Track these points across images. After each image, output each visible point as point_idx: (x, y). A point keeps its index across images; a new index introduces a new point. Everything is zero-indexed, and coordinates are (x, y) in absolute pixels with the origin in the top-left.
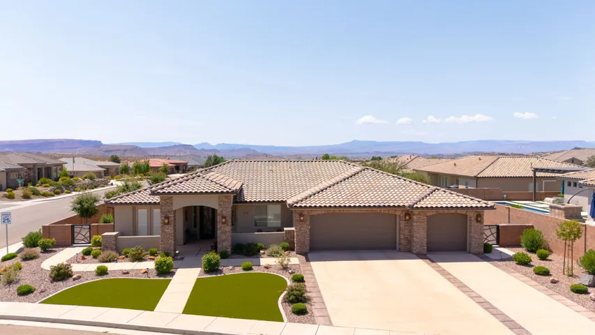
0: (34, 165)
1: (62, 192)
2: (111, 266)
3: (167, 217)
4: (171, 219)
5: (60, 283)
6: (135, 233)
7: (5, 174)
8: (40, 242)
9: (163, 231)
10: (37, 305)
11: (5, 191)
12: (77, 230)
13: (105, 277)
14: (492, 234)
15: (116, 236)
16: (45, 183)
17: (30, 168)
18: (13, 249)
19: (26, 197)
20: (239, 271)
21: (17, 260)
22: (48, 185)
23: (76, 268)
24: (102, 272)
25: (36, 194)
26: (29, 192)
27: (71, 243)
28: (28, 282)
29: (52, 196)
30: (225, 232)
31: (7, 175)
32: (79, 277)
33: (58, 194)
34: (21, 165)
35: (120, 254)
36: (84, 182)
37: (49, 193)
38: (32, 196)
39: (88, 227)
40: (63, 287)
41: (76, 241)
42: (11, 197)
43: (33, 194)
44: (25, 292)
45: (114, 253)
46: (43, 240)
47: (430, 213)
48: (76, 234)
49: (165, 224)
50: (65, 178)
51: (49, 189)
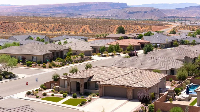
0: (55, 51)
1: (66, 64)
2: (55, 94)
3: (68, 84)
4: (69, 84)
5: (44, 96)
6: (64, 87)
7: (43, 56)
8: (43, 87)
9: (68, 87)
10: (39, 99)
11: (42, 64)
12: (52, 85)
13: (53, 96)
14: (158, 96)
15: (58, 87)
16: (59, 60)
17: (53, 52)
18: (38, 88)
19: (50, 67)
20: (81, 98)
21: (38, 91)
22: (60, 61)
23: (48, 94)
24: (53, 95)
25: (54, 66)
26: (51, 65)
27: (50, 88)
28: (39, 95)
29: (61, 67)
30: (82, 89)
31: (44, 57)
32: (48, 96)
33: (63, 65)
34: (50, 51)
35: (59, 92)
36: (77, 59)
37: (60, 65)
38: (52, 67)
39: (54, 84)
40: (45, 97)
41: (52, 88)
42: (44, 67)
43: (53, 66)
44: (38, 97)
45: (57, 92)
46: (44, 87)
47: (133, 88)
48: (52, 86)
49: (68, 85)
50: (68, 57)
51: (60, 63)
